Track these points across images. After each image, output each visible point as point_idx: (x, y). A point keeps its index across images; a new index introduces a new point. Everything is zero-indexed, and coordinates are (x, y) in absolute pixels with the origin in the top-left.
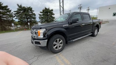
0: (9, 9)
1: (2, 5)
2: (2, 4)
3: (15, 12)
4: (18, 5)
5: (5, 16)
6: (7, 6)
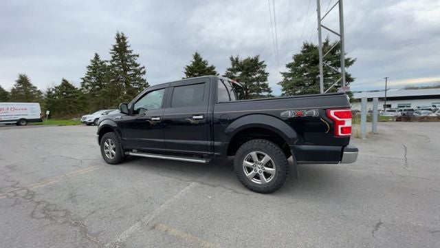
1: (207, 66)
2: (207, 64)
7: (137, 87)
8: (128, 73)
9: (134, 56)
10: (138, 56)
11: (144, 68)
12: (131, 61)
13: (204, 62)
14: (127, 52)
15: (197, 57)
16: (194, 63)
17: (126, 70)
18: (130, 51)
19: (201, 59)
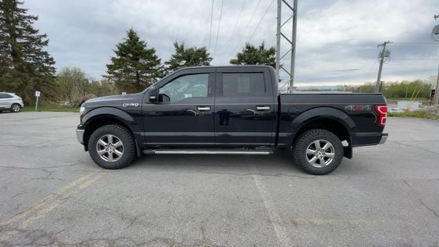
0: (155, 57)
1: (145, 48)
2: (145, 46)
3: (167, 63)
4: (176, 45)
5: (148, 75)
6: (153, 51)
7: (31, 61)
8: (18, 40)
9: (29, 17)
10: (36, 19)
11: (45, 36)
12: (23, 24)
13: (141, 43)
14: (18, 10)
15: (132, 35)
16: (128, 42)
17: (14, 36)
18: (24, 11)
19: (138, 38)
